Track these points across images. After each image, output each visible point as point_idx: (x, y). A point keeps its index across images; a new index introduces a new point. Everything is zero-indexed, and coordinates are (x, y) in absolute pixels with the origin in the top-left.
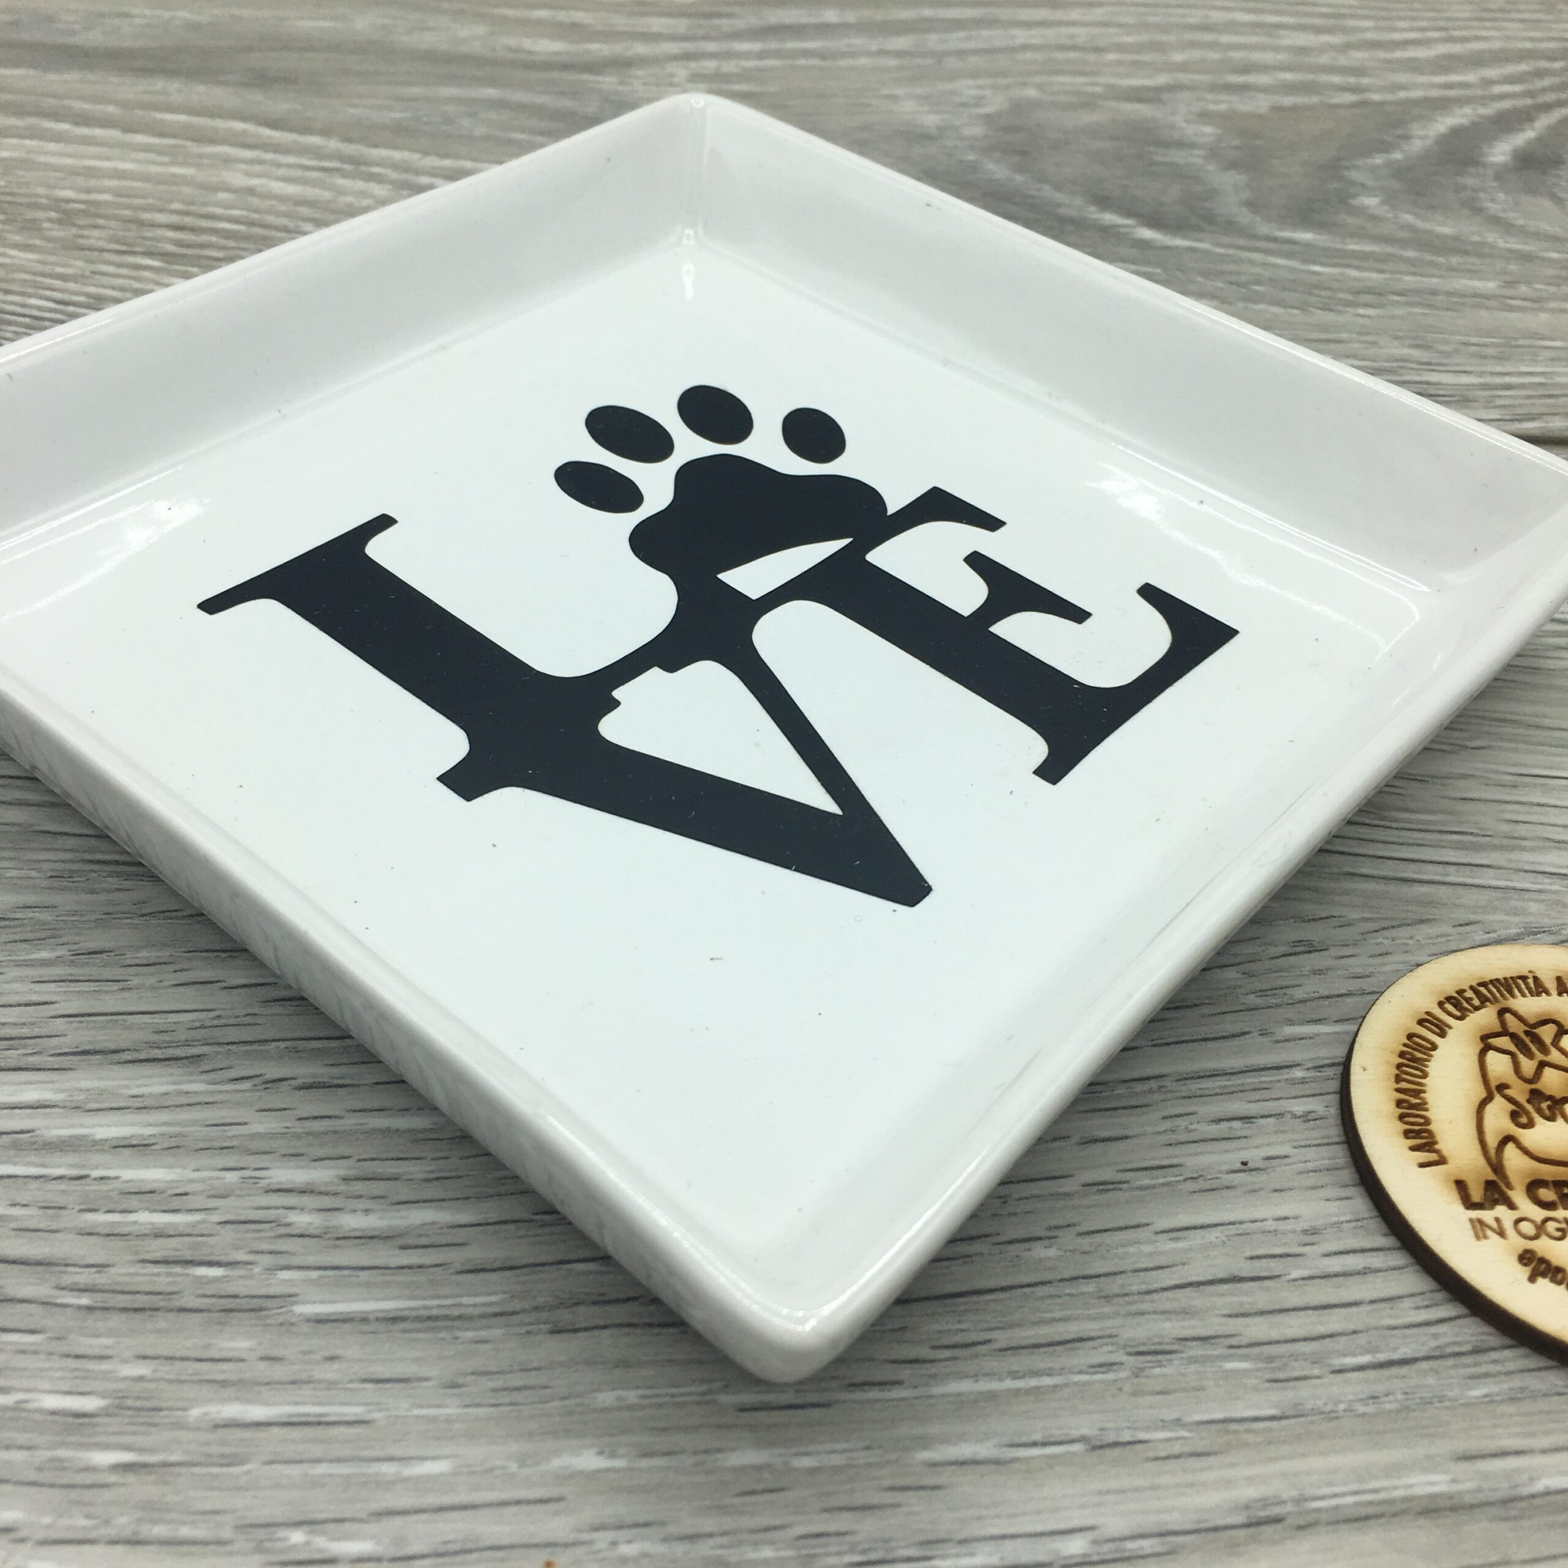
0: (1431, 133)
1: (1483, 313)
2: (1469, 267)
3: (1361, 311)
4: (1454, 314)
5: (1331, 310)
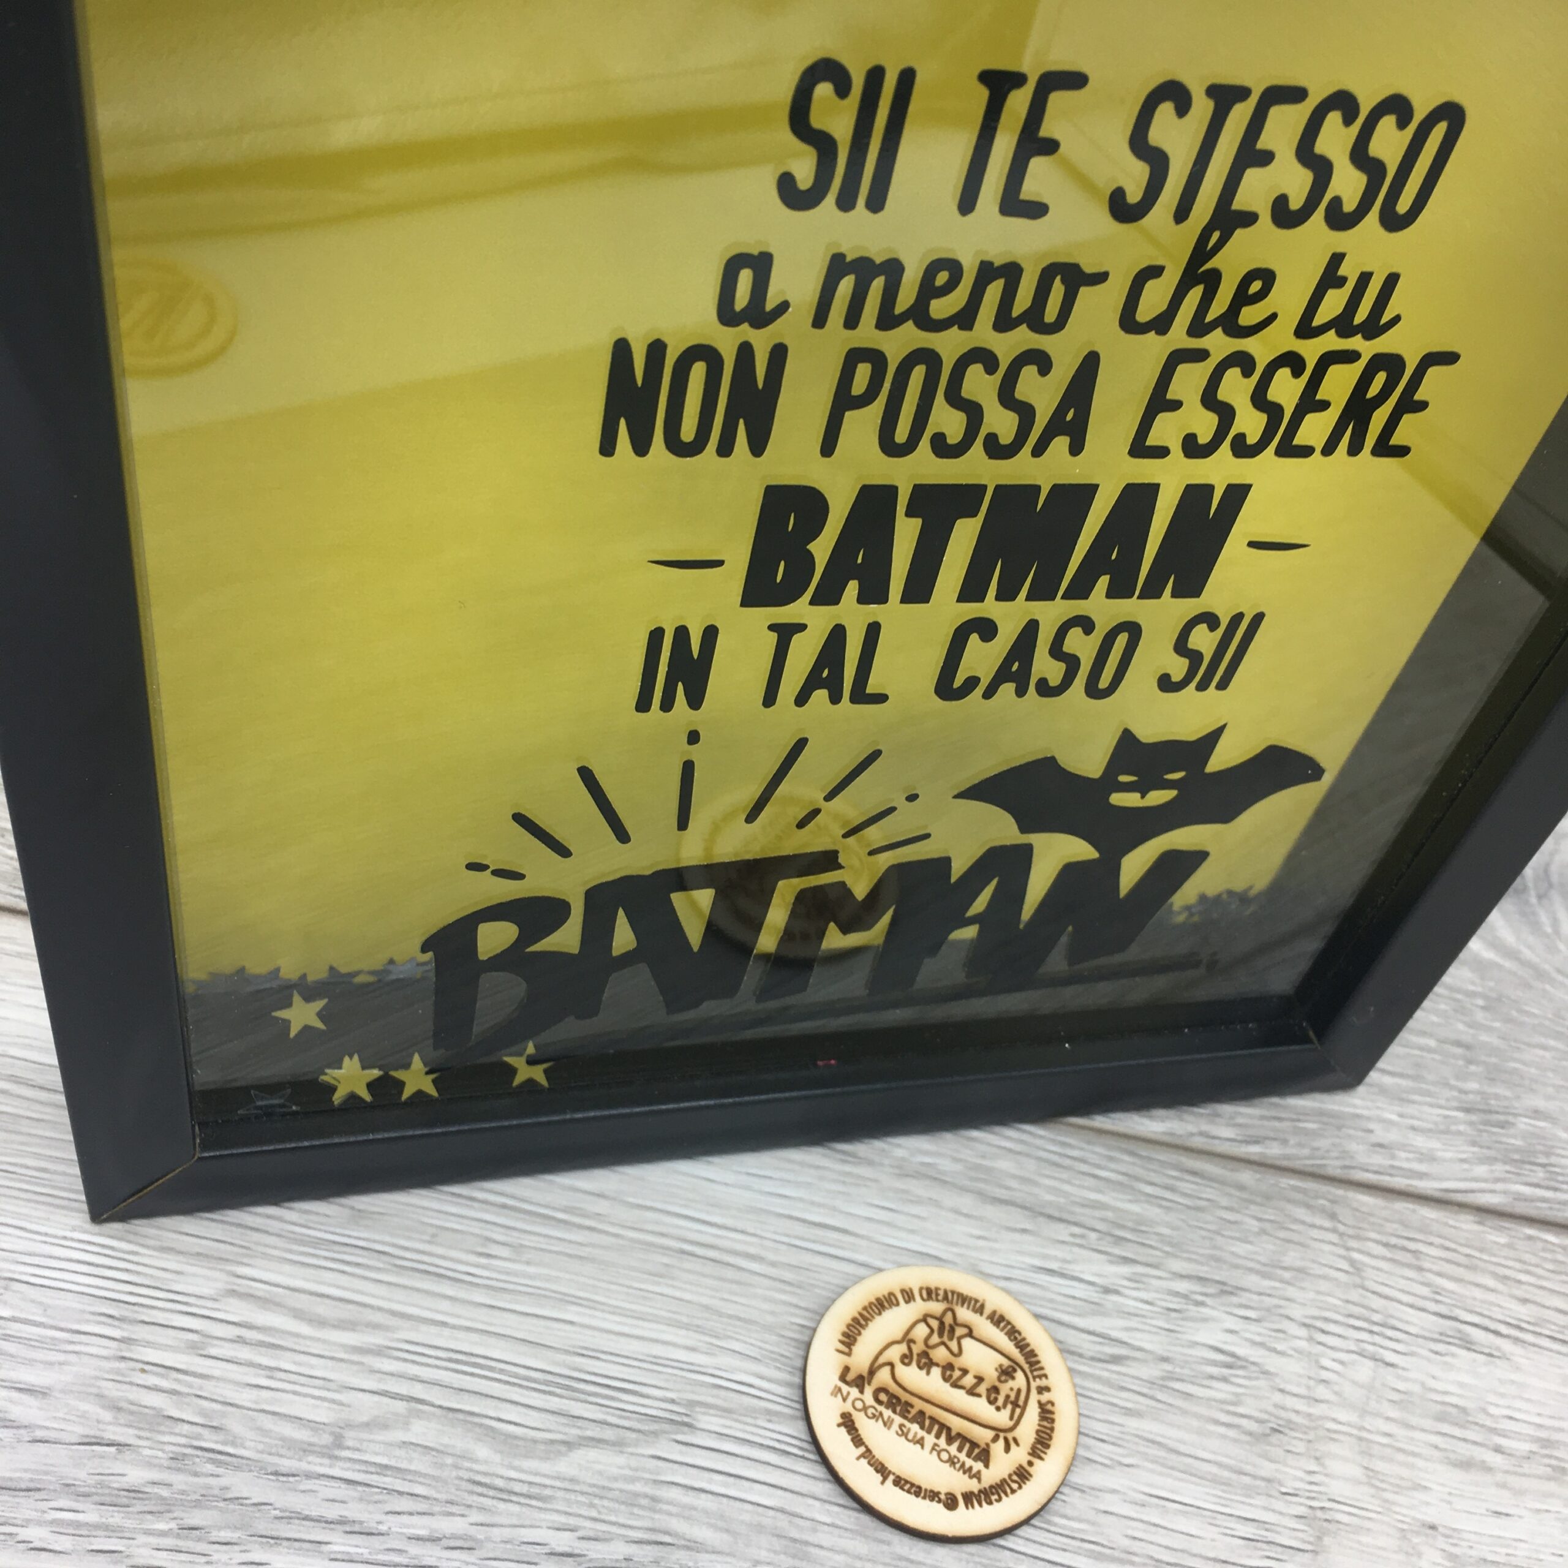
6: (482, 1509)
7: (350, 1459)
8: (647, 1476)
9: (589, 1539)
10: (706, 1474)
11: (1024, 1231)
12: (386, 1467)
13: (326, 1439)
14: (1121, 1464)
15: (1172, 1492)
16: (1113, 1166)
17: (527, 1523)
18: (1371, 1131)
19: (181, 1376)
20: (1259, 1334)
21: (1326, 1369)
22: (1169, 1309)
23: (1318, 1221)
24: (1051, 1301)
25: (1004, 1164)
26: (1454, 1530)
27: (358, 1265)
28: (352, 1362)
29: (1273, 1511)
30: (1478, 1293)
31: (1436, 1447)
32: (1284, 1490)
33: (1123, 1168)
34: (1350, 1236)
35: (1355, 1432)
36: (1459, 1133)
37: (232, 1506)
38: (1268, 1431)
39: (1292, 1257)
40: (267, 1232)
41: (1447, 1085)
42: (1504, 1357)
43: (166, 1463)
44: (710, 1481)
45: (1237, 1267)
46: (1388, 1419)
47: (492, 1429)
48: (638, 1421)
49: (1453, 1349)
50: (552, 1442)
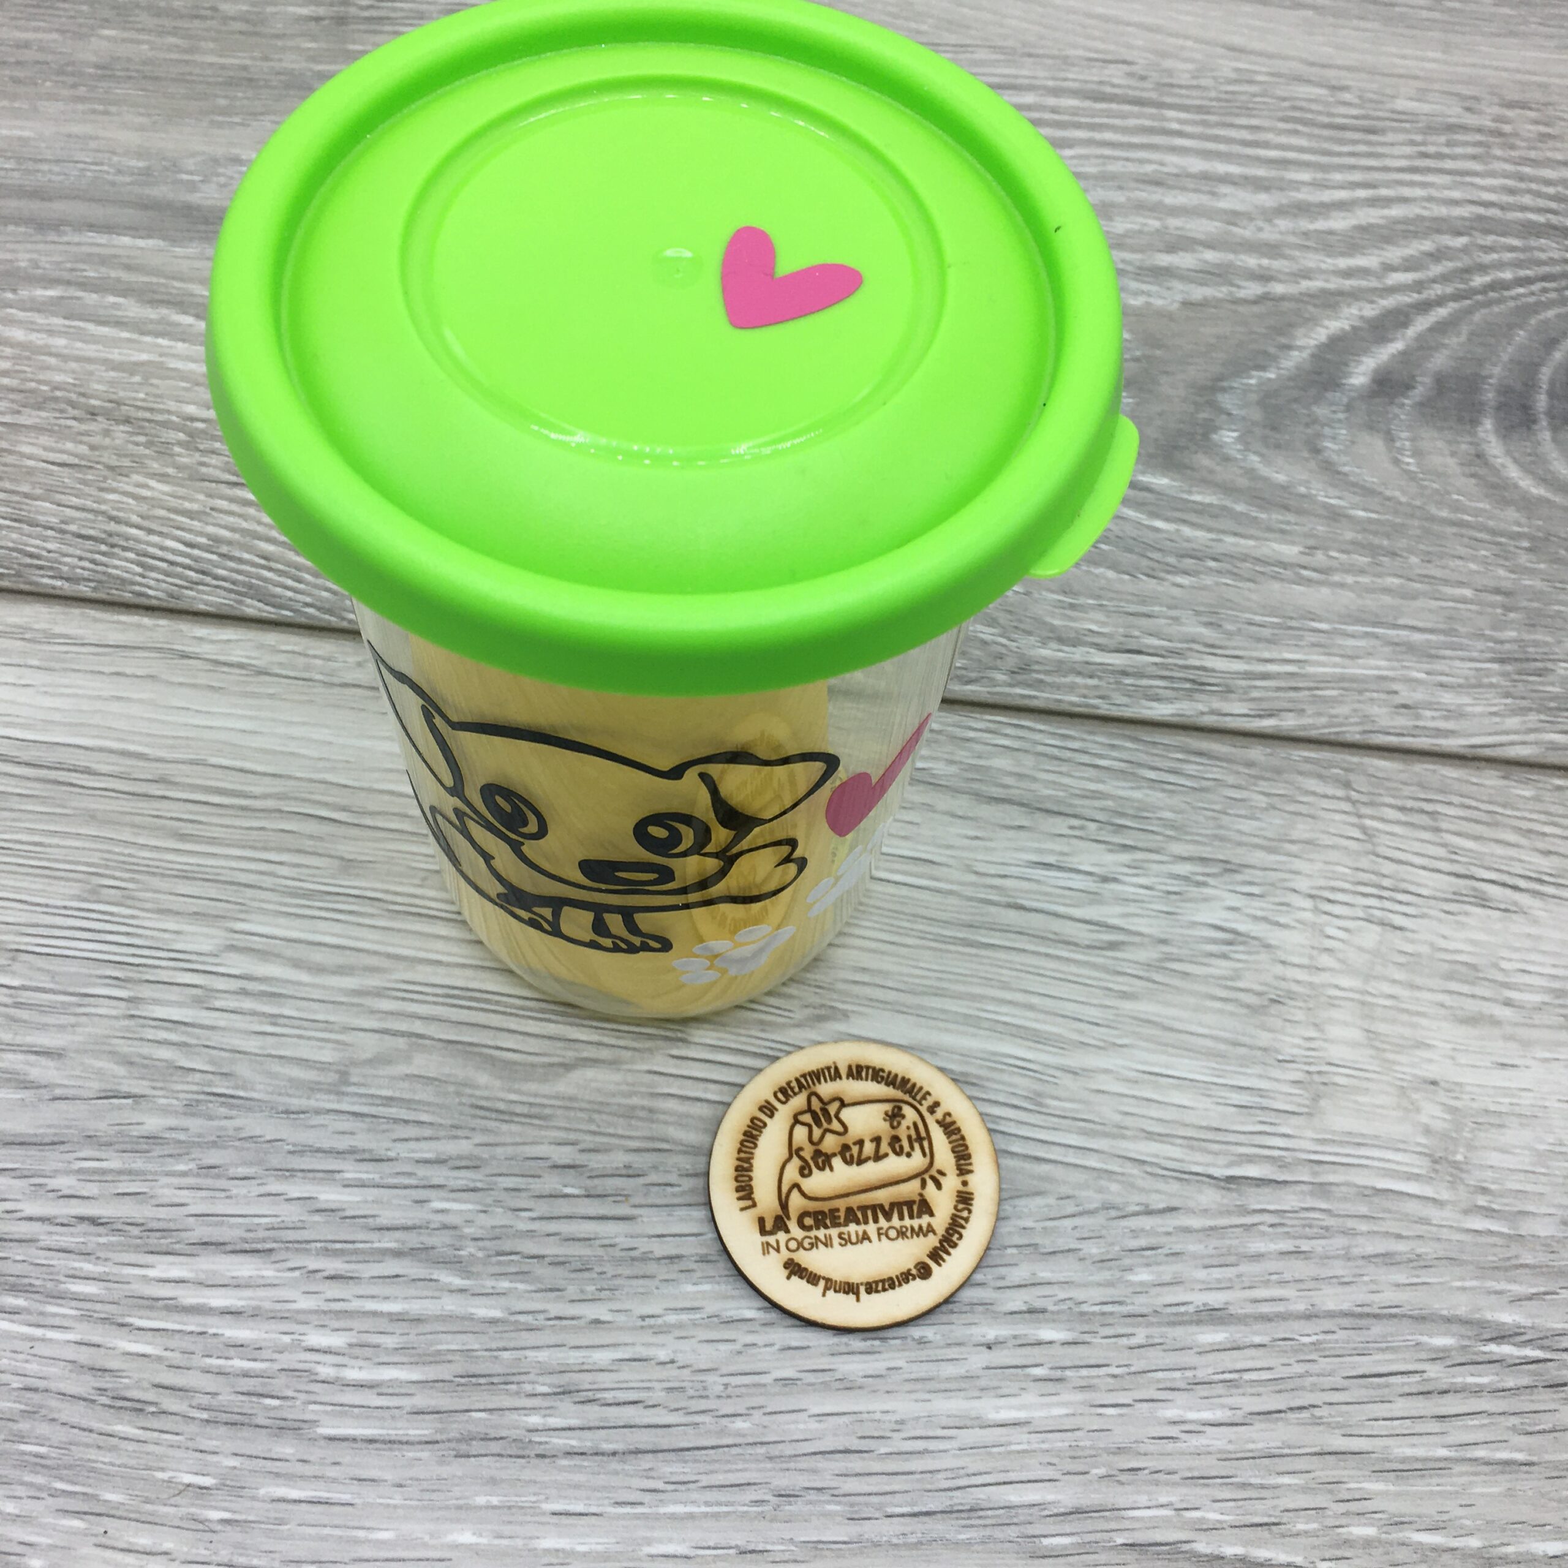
0: (1313, 343)
1: (1276, 586)
2: (1284, 526)
3: (1179, 579)
4: (1251, 585)
5: (1154, 577)
6: (485, 1131)
7: (356, 1094)
8: (643, 1089)
9: (590, 1151)
10: (702, 1085)
11: (1021, 827)
12: (391, 1099)
13: (332, 1077)
14: (1114, 1044)
15: (1167, 1067)
16: (1115, 754)
17: (530, 1140)
18: (1396, 693)
19: (190, 1029)
20: (1262, 909)
21: (1329, 937)
22: (1169, 893)
23: (1330, 791)
24: (1046, 894)
25: (1001, 762)
26: (1457, 1084)
27: (351, 912)
28: (353, 1005)
29: (1270, 1078)
30: (1500, 850)
31: (1442, 1005)
32: (1280, 1057)
33: (1124, 755)
34: (1364, 803)
35: (1357, 996)
36: (1492, 685)
37: (247, 1145)
38: (1266, 1003)
39: (1302, 830)
40: (260, 888)
41: (1482, 636)
42: (1522, 911)
43: (181, 1109)
44: (705, 1090)
45: (1240, 844)
46: (1394, 982)
47: (491, 1056)
48: (634, 1040)
49: (1468, 908)
50: (551, 1065)
